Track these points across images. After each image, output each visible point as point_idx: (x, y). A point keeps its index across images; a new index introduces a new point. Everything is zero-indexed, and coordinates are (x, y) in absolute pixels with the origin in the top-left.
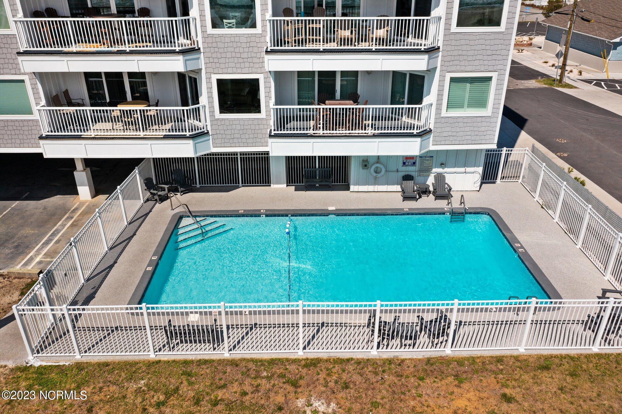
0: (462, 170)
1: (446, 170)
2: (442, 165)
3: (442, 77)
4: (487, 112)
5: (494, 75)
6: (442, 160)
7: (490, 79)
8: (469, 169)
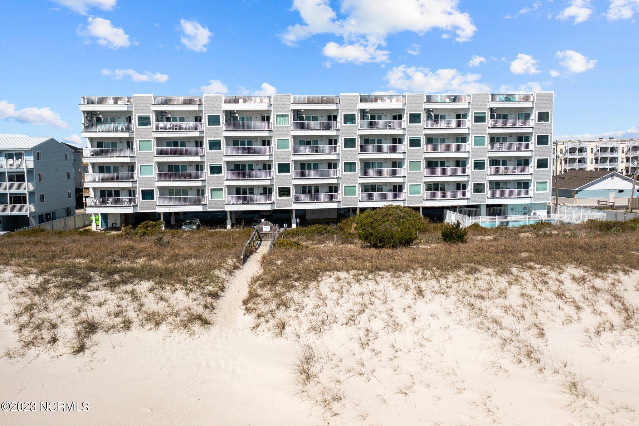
0: (541, 211)
1: (537, 211)
2: (535, 210)
3: (534, 182)
4: (547, 191)
5: (548, 181)
6: (535, 207)
7: (547, 182)
8: (543, 211)
